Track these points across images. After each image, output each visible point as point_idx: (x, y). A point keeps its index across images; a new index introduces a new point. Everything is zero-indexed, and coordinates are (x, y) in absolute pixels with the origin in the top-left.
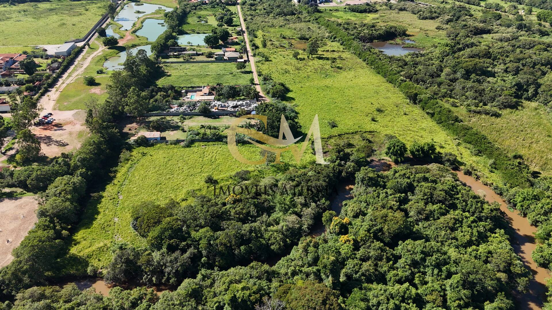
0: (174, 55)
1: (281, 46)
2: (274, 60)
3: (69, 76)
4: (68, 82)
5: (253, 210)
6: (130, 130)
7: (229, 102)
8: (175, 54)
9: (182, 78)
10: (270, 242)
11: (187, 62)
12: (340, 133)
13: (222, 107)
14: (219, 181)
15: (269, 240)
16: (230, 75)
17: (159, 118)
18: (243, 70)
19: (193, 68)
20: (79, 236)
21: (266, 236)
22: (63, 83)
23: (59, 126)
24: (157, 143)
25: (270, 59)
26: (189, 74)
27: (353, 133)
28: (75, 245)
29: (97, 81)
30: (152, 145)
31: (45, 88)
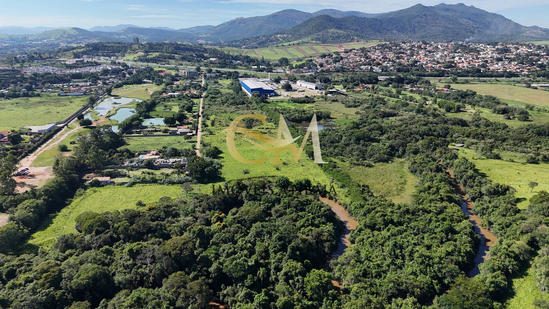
0: (136, 132)
1: (227, 125)
2: (217, 134)
3: (47, 146)
4: (45, 149)
5: (162, 214)
6: (88, 177)
7: (170, 159)
8: (138, 130)
9: (139, 146)
10: (171, 233)
11: (146, 135)
12: (249, 177)
13: (164, 162)
14: (146, 204)
15: (170, 231)
16: (178, 144)
17: (112, 170)
18: (189, 140)
19: (150, 140)
20: (35, 235)
21: (168, 229)
22: (41, 150)
23: (32, 176)
24: (106, 185)
25: (213, 133)
26: (145, 143)
27: (259, 177)
28: (32, 239)
29: (68, 149)
30: (103, 186)
31: (25, 153)
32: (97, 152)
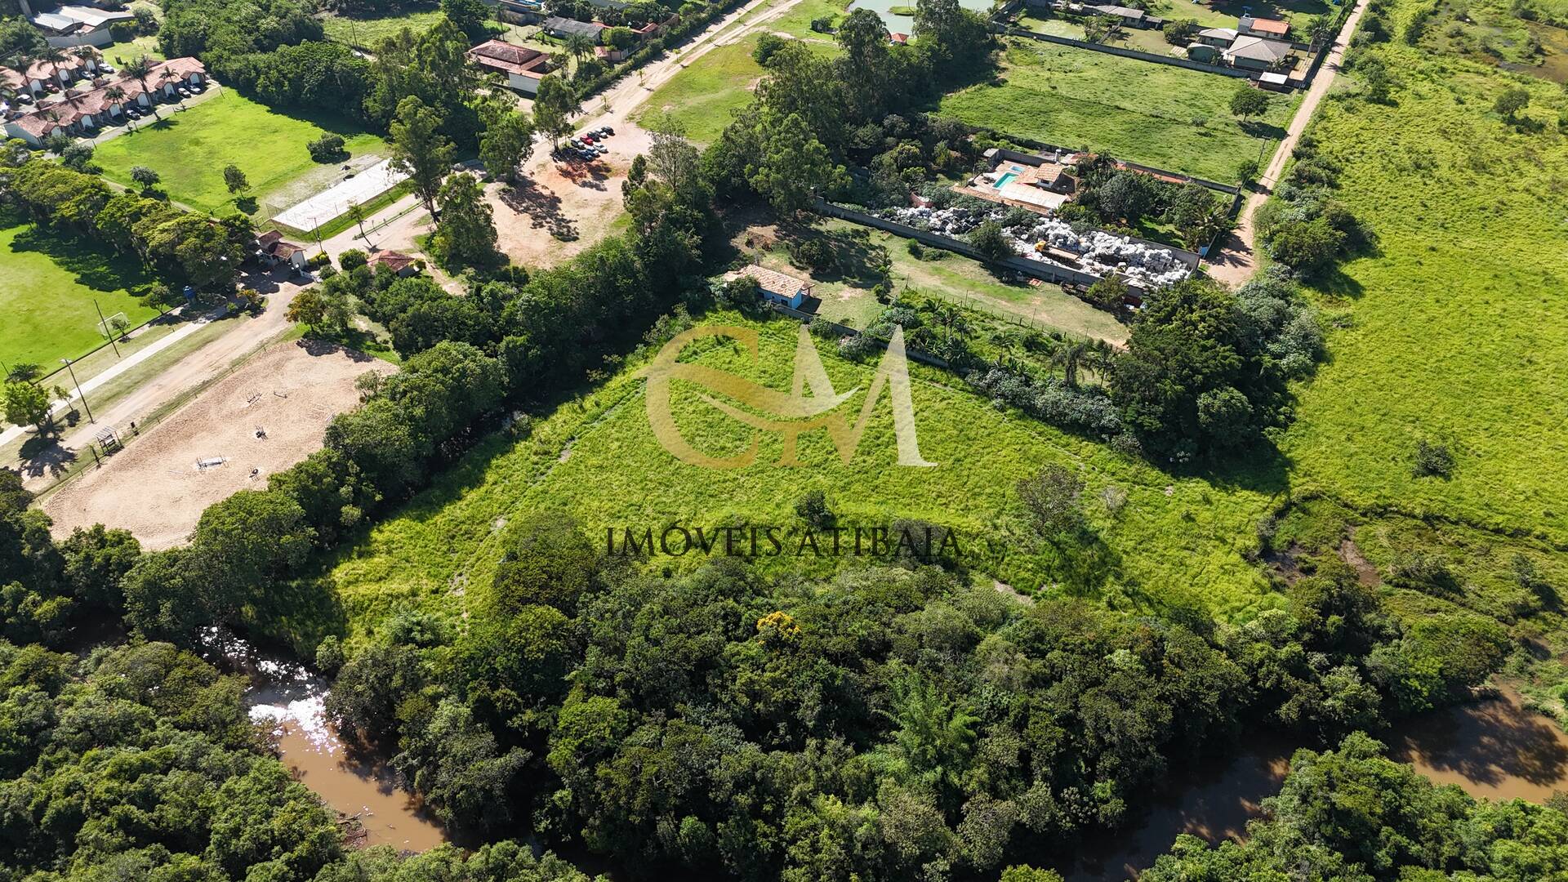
0: (1068, 10)
1: (1487, 50)
2: (1408, 104)
3: (739, 22)
4: (720, 41)
5: (809, 709)
6: (750, 243)
7: (1099, 235)
8: (1075, 7)
9: (1029, 103)
10: (793, 850)
11: (1092, 44)
12: (1436, 507)
13: (1064, 246)
14: (841, 523)
15: (793, 841)
16: (1194, 129)
17: (850, 226)
18: (1253, 118)
19: (1093, 73)
20: (392, 531)
21: (792, 822)
22: (709, 41)
23: (602, 175)
24: (781, 314)
25: (1392, 95)
26: (1063, 90)
27: (1498, 531)
28: (360, 556)
30: (765, 317)
31: (653, 46)
32: (798, 146)
